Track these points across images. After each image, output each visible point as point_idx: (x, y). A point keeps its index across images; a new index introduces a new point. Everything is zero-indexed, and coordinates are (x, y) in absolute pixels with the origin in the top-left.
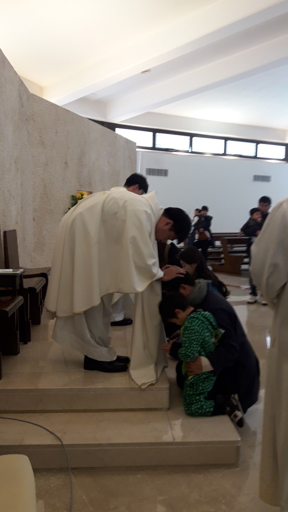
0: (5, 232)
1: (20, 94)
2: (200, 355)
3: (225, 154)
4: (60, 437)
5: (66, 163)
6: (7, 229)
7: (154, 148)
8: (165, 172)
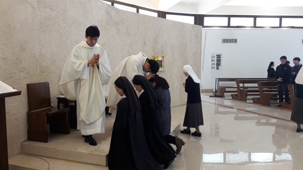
3: (280, 26)
5: (144, 43)
7: (229, 26)
8: (235, 41)
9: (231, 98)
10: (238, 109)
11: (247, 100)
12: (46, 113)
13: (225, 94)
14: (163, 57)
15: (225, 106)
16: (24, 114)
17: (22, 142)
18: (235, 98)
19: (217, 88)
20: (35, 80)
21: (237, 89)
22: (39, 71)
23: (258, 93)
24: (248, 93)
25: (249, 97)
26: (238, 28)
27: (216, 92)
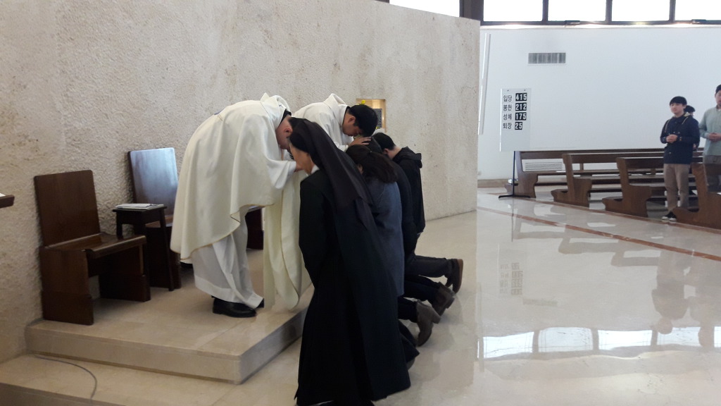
3: (672, 20)
5: (335, 65)
7: (545, 21)
8: (561, 58)
9: (551, 199)
10: (568, 226)
11: (591, 205)
12: (86, 250)
13: (537, 189)
14: (384, 101)
15: (537, 221)
16: (29, 255)
17: (29, 325)
18: (560, 198)
19: (516, 177)
20: (55, 167)
21: (565, 176)
22: (65, 143)
23: (618, 186)
24: (594, 187)
25: (594, 196)
26: (568, 27)
27: (515, 184)
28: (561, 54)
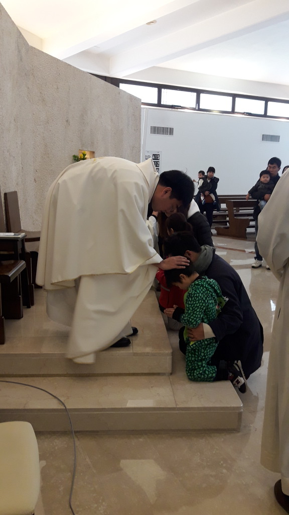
0: (5, 194)
1: (18, 47)
2: (203, 321)
3: (233, 112)
4: (63, 401)
5: (67, 121)
6: (7, 191)
7: (159, 104)
8: (169, 131)
14: (93, 153)
26: (173, 109)
28: (170, 128)
